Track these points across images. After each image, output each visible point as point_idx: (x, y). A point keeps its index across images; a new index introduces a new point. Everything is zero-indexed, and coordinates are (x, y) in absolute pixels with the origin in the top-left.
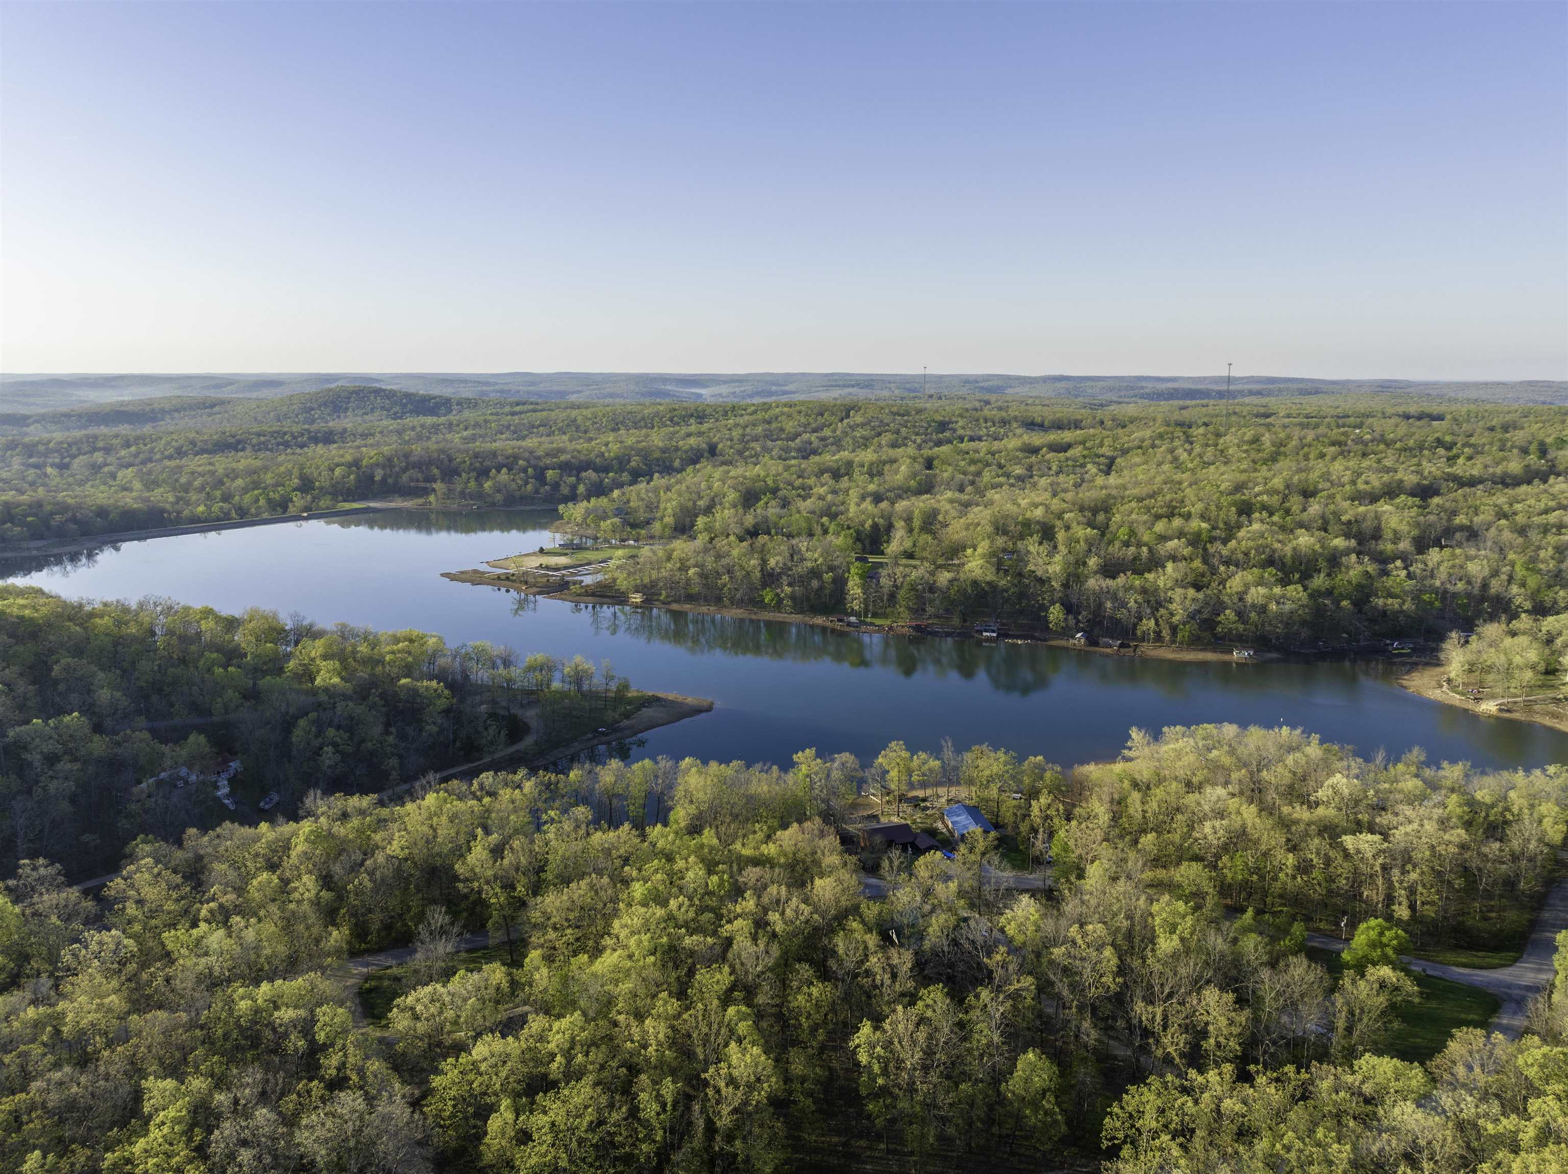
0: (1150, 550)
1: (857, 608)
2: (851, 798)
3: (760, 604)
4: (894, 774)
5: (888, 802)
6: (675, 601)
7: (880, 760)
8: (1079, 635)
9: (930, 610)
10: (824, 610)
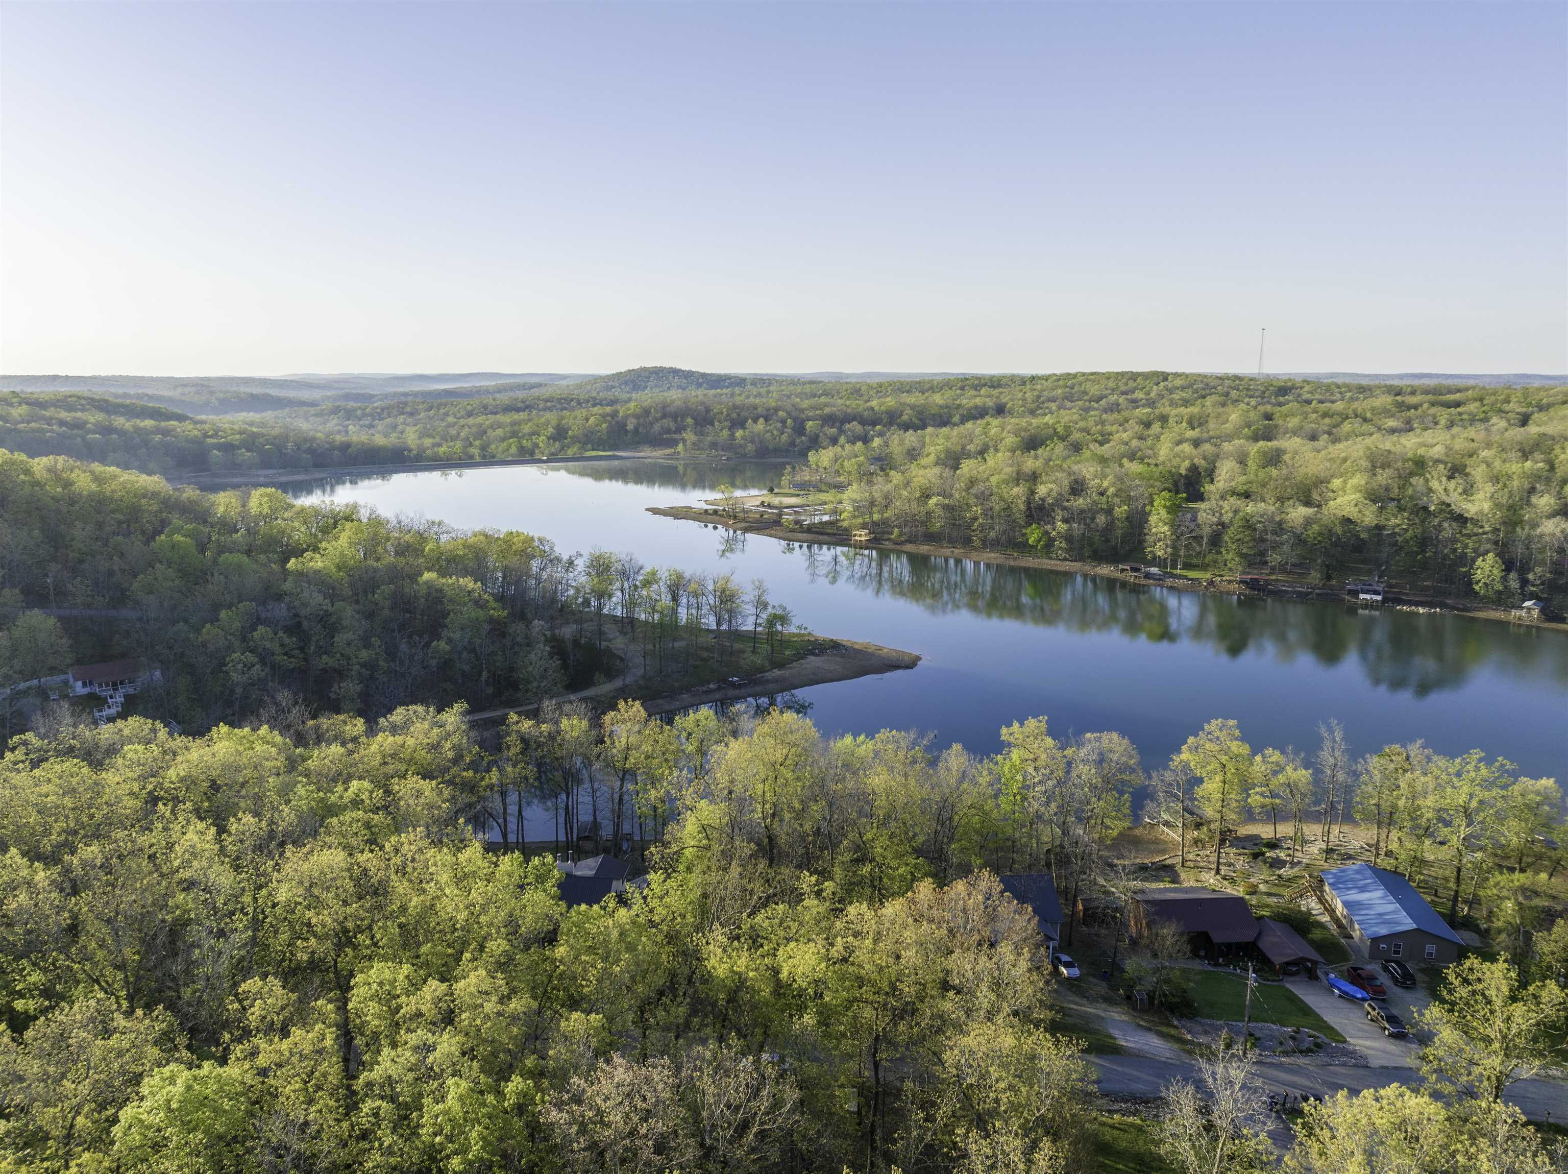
1: (1160, 553)
2: (1117, 827)
3: (1023, 547)
4: (1211, 787)
5: (1196, 842)
6: (909, 541)
7: (1185, 756)
8: (1528, 604)
9: (1274, 558)
10: (1113, 556)
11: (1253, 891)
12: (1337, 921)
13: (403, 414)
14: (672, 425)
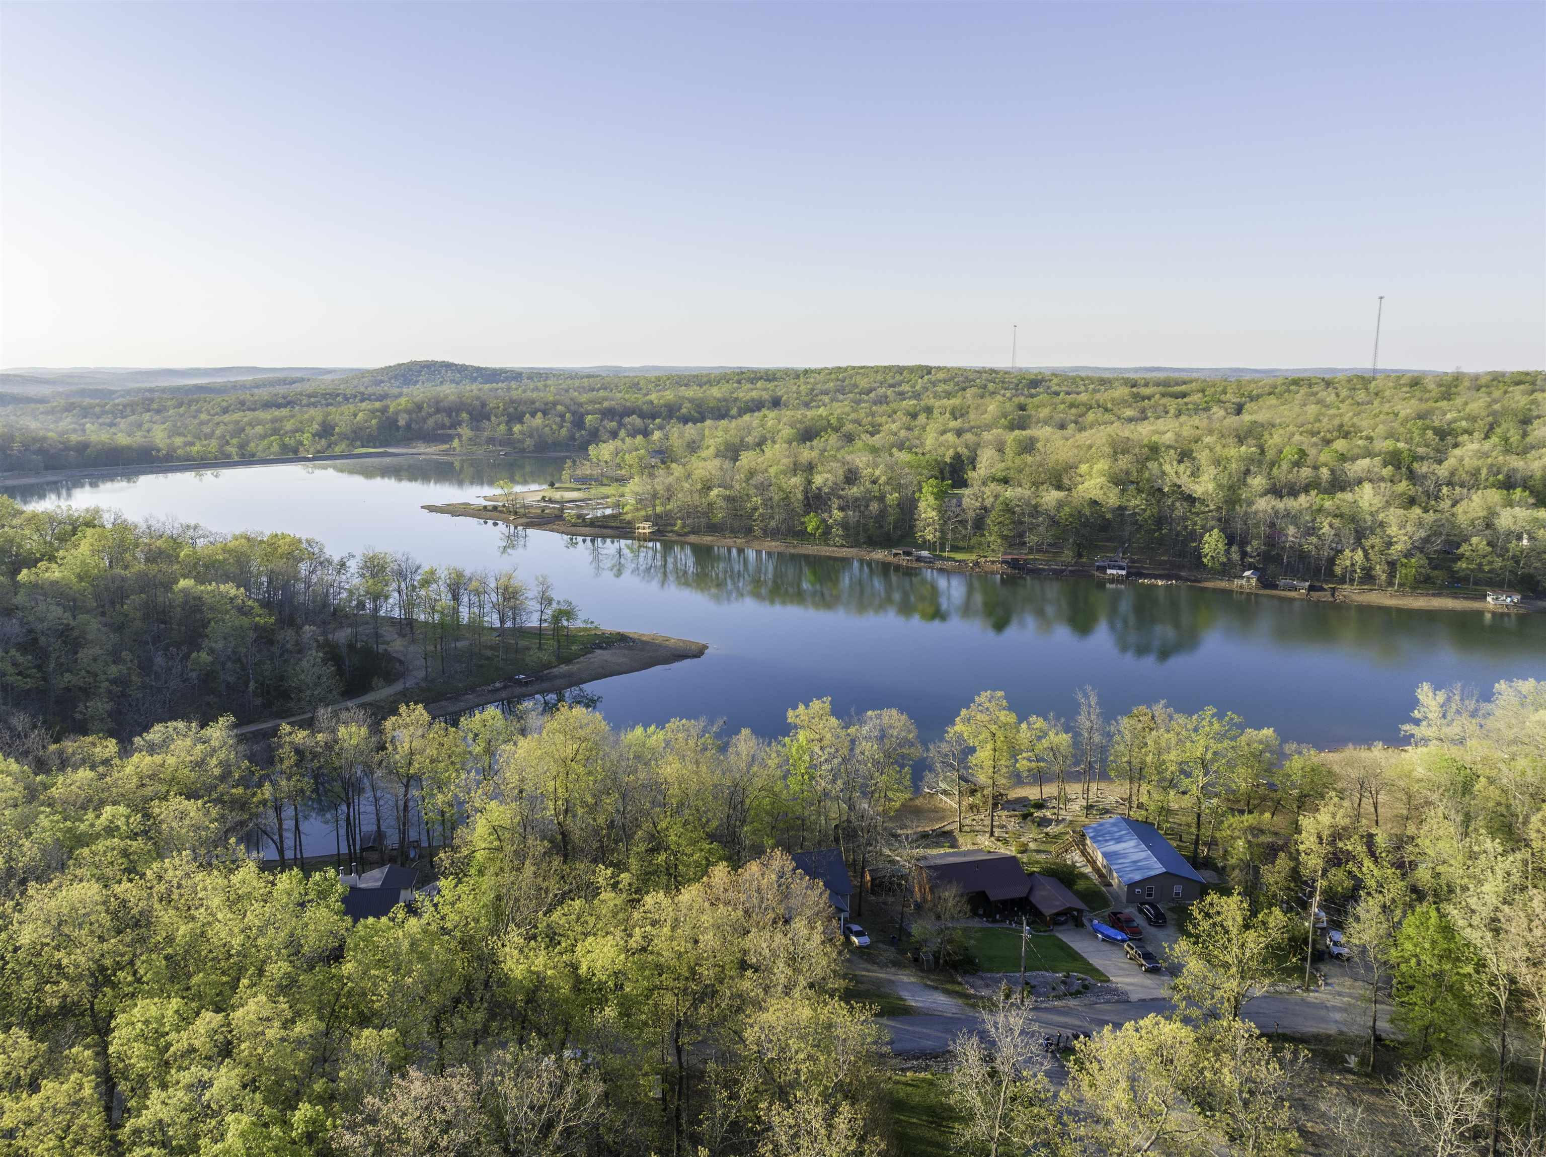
0: (1333, 471)
1: (929, 537)
2: (899, 798)
3: (802, 535)
4: (984, 755)
5: (972, 807)
6: (693, 532)
7: (959, 727)
9: (1032, 539)
10: (886, 541)
11: (1024, 850)
12: (1097, 870)
14: (447, 421)
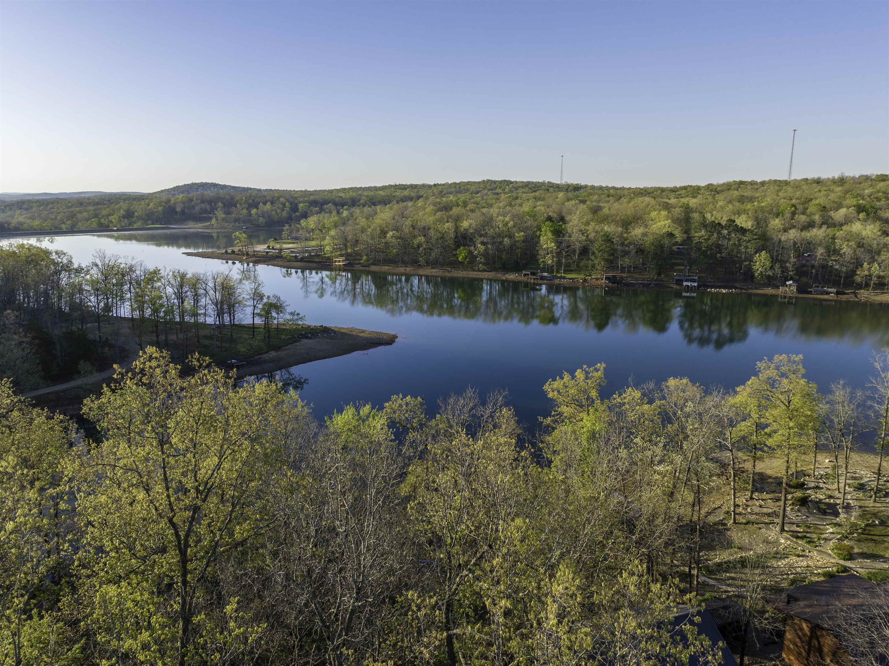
1: (549, 262)
3: (456, 264)
6: (374, 263)
8: (789, 283)
13: (20, 209)
14: (208, 207)
